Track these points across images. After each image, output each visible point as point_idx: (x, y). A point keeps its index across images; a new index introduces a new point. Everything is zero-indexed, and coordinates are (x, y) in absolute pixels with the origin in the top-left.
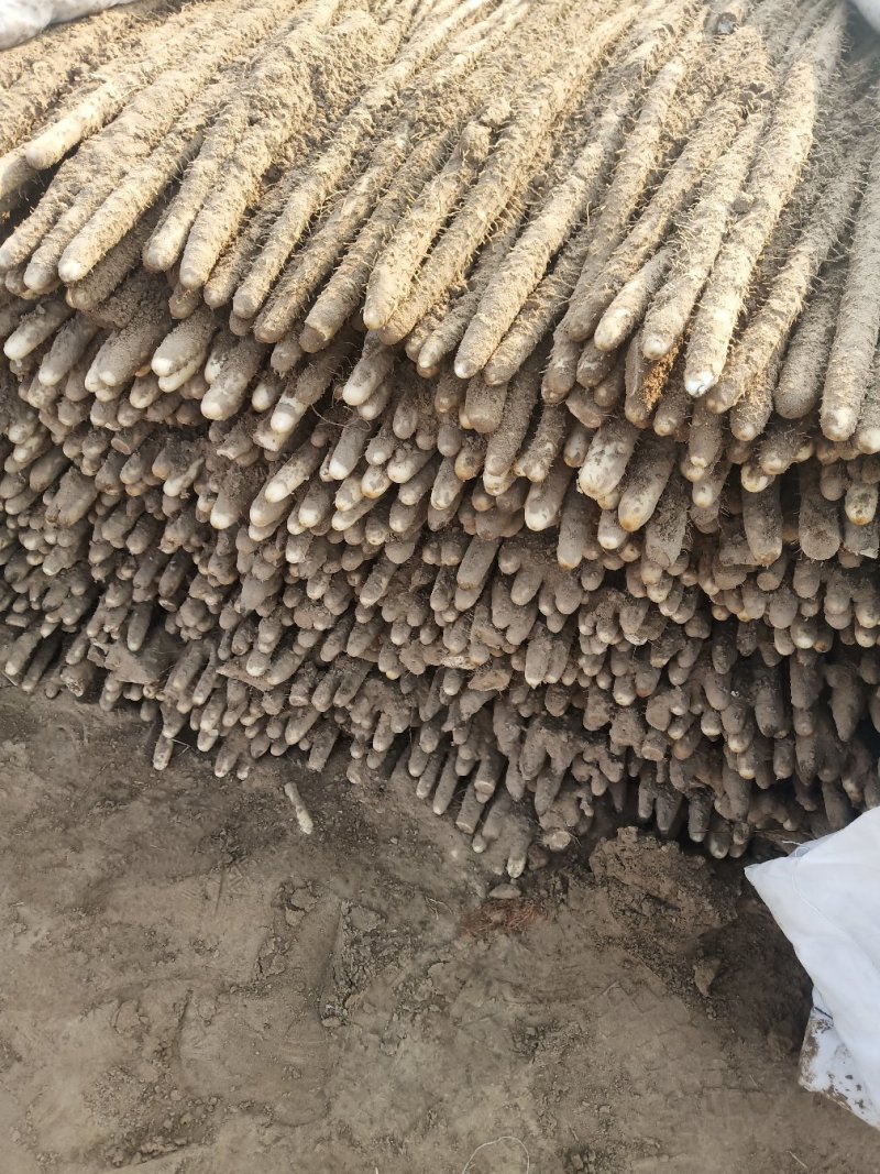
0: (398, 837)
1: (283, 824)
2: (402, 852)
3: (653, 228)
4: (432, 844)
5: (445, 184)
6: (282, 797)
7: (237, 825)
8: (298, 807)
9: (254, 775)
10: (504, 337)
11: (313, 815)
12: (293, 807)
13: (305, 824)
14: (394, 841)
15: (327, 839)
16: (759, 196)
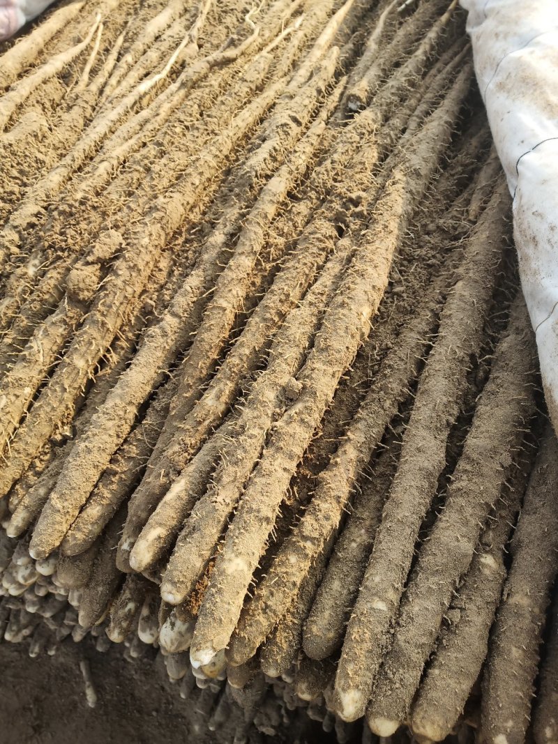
0: (157, 711)
1: (76, 698)
2: (160, 724)
3: (218, 398)
4: (183, 717)
5: (52, 330)
6: (78, 672)
7: (43, 697)
8: (87, 683)
9: (59, 653)
10: (82, 509)
11: (98, 689)
12: (84, 683)
13: (91, 698)
14: (154, 713)
15: (106, 714)
16: (308, 383)
